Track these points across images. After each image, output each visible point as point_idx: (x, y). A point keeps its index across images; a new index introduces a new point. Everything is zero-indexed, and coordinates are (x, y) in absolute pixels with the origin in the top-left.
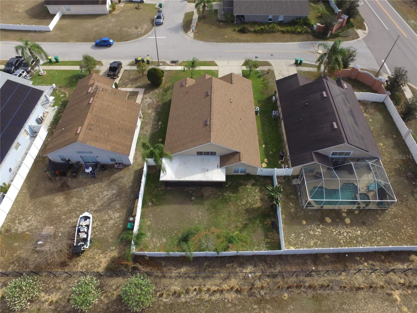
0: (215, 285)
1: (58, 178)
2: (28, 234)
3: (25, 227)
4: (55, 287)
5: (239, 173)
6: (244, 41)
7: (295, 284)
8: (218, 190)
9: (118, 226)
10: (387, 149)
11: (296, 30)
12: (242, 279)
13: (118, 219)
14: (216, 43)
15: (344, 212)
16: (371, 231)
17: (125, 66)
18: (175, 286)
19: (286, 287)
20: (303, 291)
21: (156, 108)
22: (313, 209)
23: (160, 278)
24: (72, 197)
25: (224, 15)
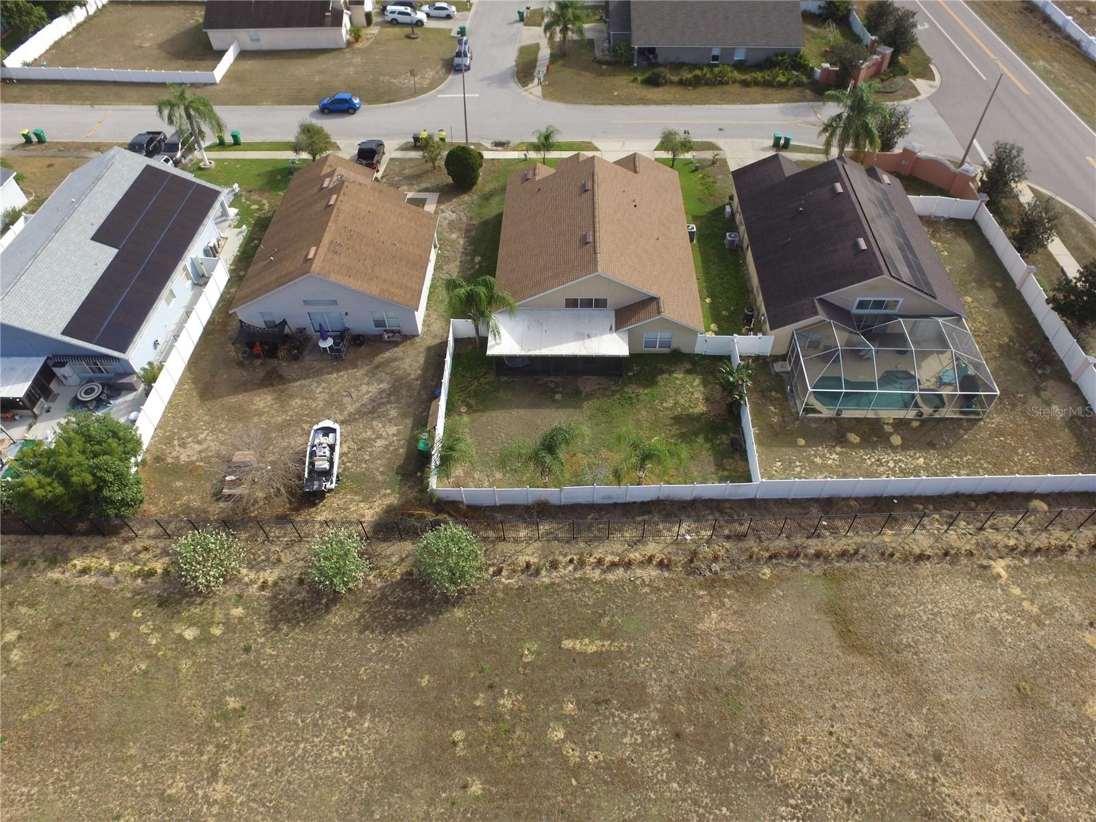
0: (612, 553)
1: (258, 362)
2: (200, 466)
3: (193, 453)
4: (268, 559)
5: (657, 350)
6: (657, 103)
7: (786, 552)
8: (613, 383)
9: (395, 450)
10: (982, 309)
11: (774, 78)
12: (672, 543)
13: (395, 438)
14: (593, 107)
15: (888, 424)
16: (947, 460)
17: (391, 151)
18: (527, 555)
19: (767, 555)
20: (804, 565)
21: (467, 231)
22: (819, 418)
23: (493, 542)
24: (292, 396)
25: (609, 50)
